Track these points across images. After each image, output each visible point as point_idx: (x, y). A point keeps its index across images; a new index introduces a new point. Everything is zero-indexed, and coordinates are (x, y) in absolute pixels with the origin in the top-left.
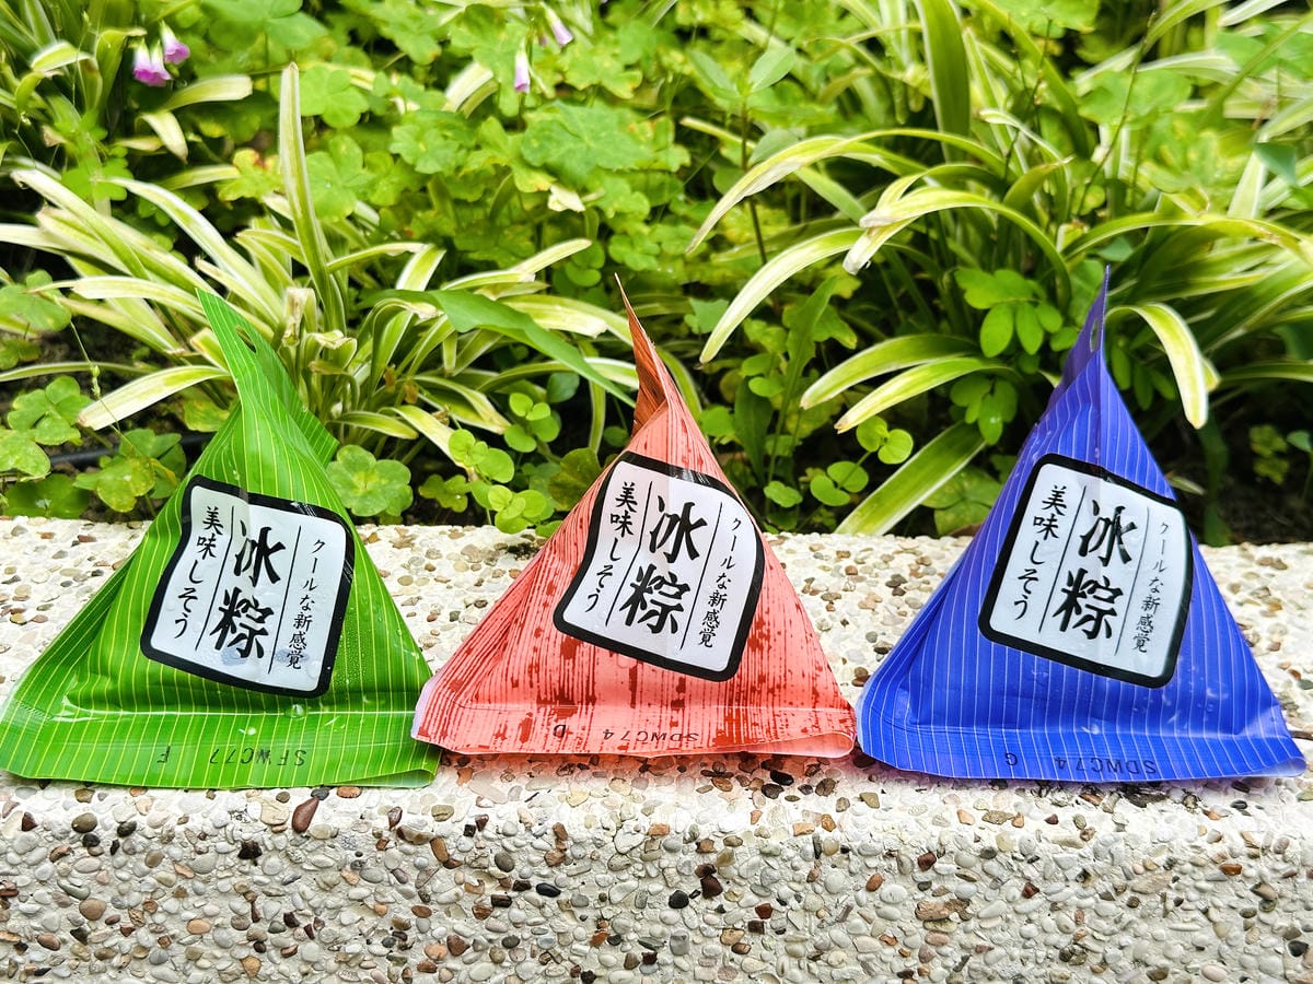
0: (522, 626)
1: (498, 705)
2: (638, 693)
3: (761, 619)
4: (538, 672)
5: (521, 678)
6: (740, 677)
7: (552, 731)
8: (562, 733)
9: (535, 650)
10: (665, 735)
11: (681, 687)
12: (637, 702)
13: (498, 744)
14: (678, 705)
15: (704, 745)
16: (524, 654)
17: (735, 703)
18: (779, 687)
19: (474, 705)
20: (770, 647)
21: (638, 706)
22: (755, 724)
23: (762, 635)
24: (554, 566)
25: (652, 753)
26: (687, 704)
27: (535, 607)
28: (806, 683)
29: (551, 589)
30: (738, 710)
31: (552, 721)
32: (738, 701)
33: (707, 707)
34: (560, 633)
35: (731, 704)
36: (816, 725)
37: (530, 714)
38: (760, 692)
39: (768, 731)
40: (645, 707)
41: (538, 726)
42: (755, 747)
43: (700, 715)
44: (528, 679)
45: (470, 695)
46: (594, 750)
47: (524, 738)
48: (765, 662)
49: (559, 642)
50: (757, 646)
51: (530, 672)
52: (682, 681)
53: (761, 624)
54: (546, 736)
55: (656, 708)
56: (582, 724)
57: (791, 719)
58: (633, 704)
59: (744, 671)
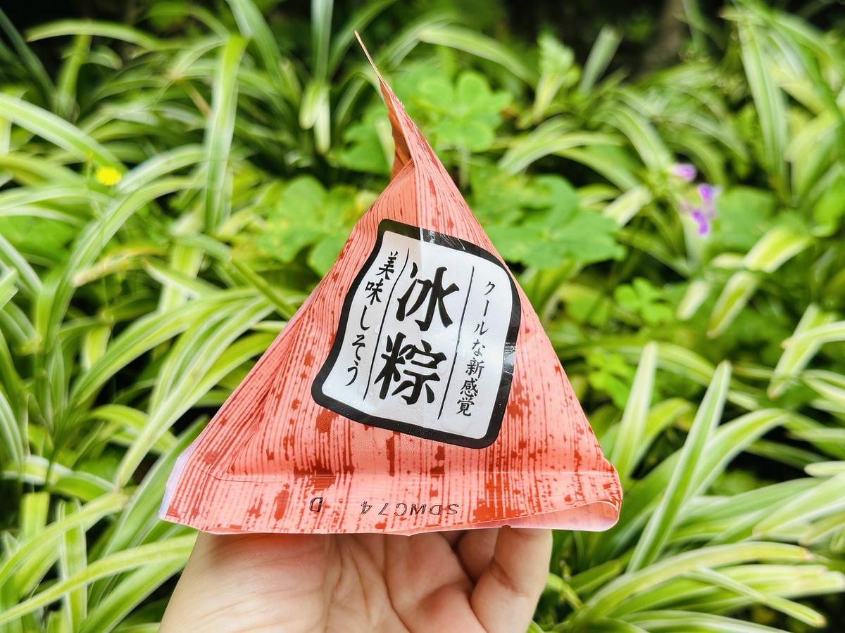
0: (279, 396)
1: (255, 477)
2: (396, 463)
3: (519, 383)
4: (293, 445)
5: (276, 451)
6: (500, 443)
7: (308, 505)
8: (318, 508)
9: (292, 422)
10: (424, 507)
11: (440, 455)
12: (396, 469)
13: (250, 524)
14: (437, 471)
15: (464, 520)
16: (281, 425)
17: (495, 468)
18: (540, 452)
19: (231, 477)
20: (530, 413)
21: (397, 474)
22: (517, 492)
23: (521, 401)
24: (313, 334)
25: (411, 531)
26: (446, 470)
27: (292, 378)
28: (567, 446)
29: (309, 360)
30: (499, 476)
31: (309, 493)
32: (499, 466)
33: (467, 474)
34: (317, 406)
35: (491, 469)
36: (580, 492)
37: (287, 486)
38: (521, 458)
39: (530, 500)
40: (404, 475)
41: (294, 500)
42: (518, 521)
43: (460, 481)
44: (283, 451)
45: (226, 466)
46: (350, 529)
47: (279, 515)
48: (525, 428)
49: (315, 414)
50: (517, 412)
51: (285, 445)
52: (441, 450)
53: (519, 390)
54: (302, 511)
55: (415, 476)
56: (340, 496)
57: (553, 484)
58: (392, 472)
59: (504, 437)
